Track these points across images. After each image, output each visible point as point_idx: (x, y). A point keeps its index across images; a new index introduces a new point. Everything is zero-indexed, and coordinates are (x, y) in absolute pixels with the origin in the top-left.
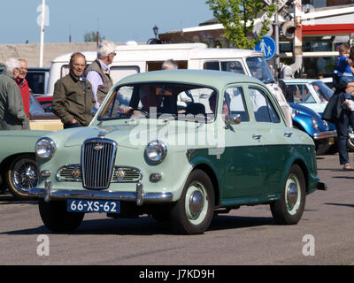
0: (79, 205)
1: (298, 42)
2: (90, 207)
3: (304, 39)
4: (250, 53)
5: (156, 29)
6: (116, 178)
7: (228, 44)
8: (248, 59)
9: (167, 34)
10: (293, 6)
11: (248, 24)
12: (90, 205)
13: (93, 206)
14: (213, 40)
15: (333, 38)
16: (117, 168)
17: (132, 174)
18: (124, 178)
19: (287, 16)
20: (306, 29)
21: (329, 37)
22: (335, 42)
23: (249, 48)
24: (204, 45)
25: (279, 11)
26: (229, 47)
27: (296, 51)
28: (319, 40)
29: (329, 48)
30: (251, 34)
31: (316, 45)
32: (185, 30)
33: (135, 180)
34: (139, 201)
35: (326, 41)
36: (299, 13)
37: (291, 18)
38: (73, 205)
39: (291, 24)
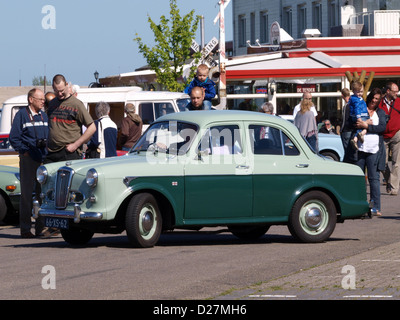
1: (222, 86)
3: (227, 83)
4: (180, 95)
5: (96, 74)
7: (161, 88)
8: (179, 101)
9: (106, 79)
10: (218, 54)
11: (178, 70)
14: (148, 84)
15: (253, 82)
16: (71, 192)
19: (212, 62)
20: (230, 74)
21: (250, 82)
22: (255, 85)
23: (179, 90)
24: (140, 89)
25: (206, 58)
26: (161, 90)
27: (221, 93)
28: (241, 83)
29: (250, 91)
30: (181, 78)
31: (238, 88)
32: (122, 75)
33: (80, 202)
35: (247, 84)
36: (223, 60)
37: (216, 64)
38: (47, 222)
39: (217, 69)
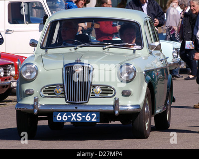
0: (64, 116)
2: (74, 118)
6: (93, 94)
12: (74, 116)
13: (76, 117)
16: (94, 86)
17: (107, 91)
18: (101, 94)
33: (109, 95)
34: (117, 112)
38: (58, 116)
